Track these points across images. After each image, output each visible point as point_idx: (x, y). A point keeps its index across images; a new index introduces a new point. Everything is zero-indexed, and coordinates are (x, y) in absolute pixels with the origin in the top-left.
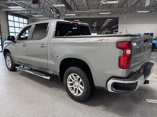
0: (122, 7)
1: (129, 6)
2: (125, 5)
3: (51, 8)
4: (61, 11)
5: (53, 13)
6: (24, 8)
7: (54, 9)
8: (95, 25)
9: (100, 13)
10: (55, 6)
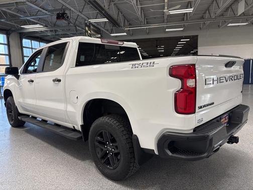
0: (202, 18)
1: (213, 16)
2: (207, 15)
3: (86, 25)
4: (103, 30)
5: (89, 32)
6: (46, 26)
7: (92, 27)
8: (162, 49)
9: (167, 30)
10: (92, 21)
